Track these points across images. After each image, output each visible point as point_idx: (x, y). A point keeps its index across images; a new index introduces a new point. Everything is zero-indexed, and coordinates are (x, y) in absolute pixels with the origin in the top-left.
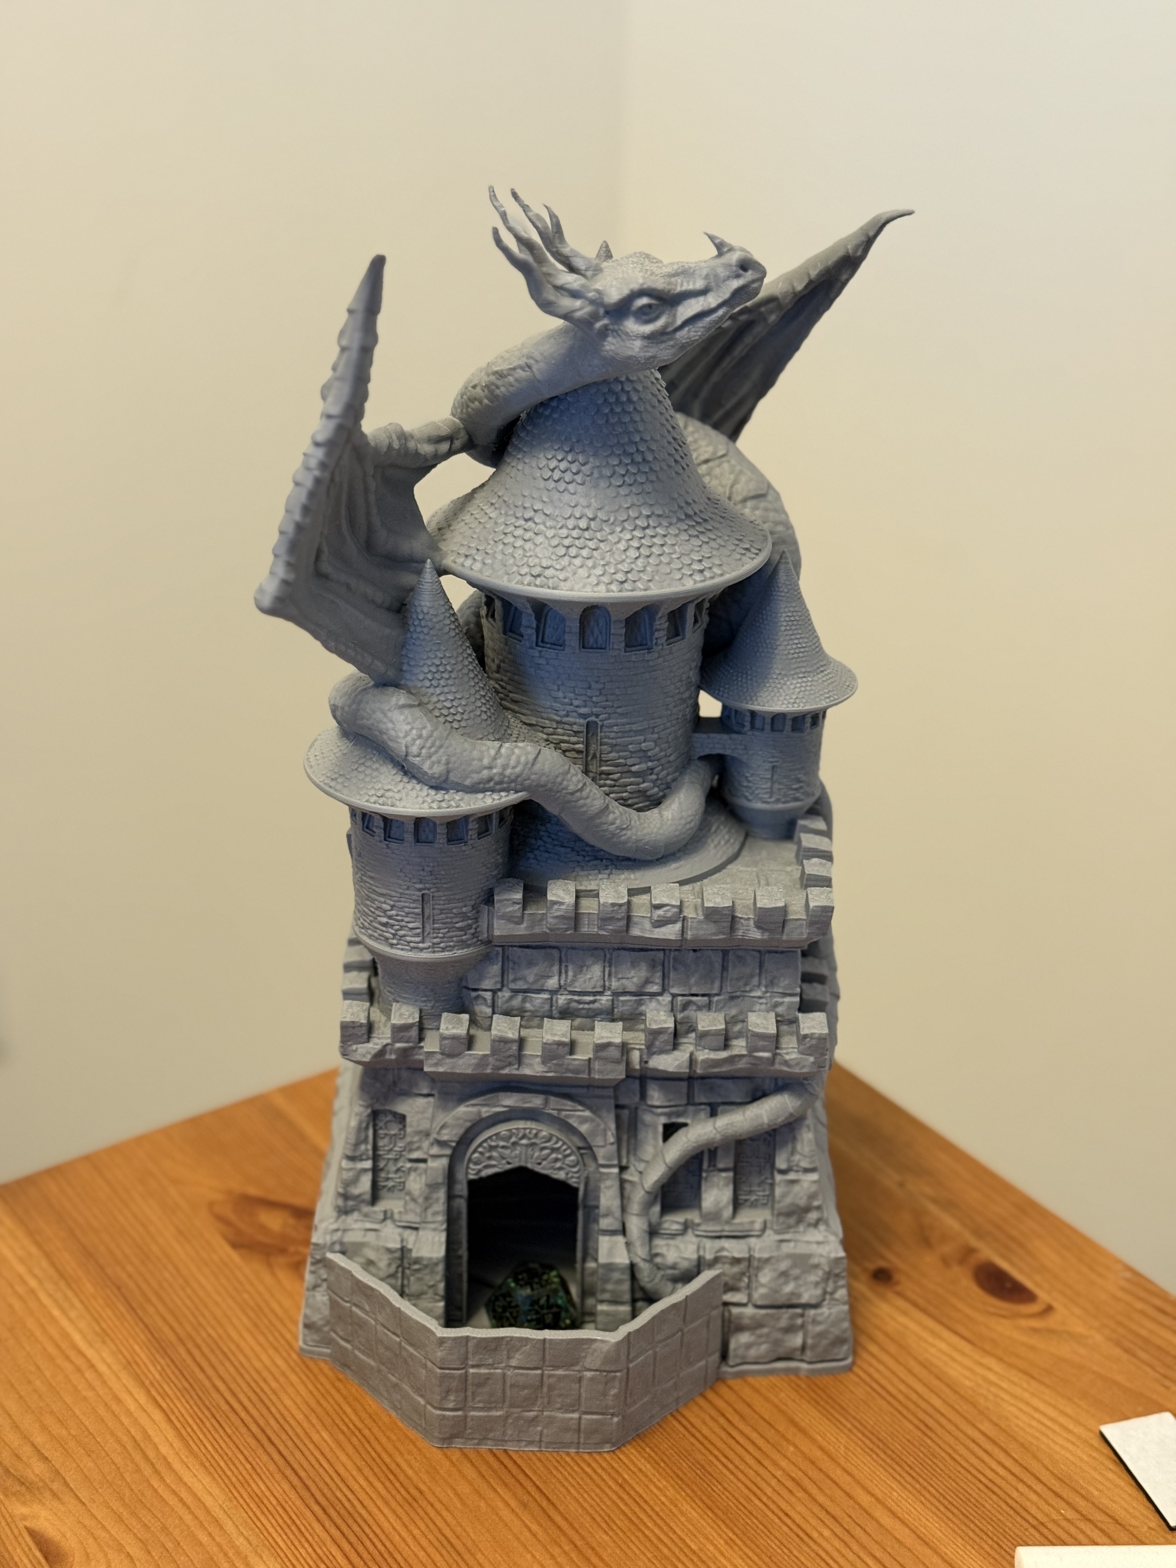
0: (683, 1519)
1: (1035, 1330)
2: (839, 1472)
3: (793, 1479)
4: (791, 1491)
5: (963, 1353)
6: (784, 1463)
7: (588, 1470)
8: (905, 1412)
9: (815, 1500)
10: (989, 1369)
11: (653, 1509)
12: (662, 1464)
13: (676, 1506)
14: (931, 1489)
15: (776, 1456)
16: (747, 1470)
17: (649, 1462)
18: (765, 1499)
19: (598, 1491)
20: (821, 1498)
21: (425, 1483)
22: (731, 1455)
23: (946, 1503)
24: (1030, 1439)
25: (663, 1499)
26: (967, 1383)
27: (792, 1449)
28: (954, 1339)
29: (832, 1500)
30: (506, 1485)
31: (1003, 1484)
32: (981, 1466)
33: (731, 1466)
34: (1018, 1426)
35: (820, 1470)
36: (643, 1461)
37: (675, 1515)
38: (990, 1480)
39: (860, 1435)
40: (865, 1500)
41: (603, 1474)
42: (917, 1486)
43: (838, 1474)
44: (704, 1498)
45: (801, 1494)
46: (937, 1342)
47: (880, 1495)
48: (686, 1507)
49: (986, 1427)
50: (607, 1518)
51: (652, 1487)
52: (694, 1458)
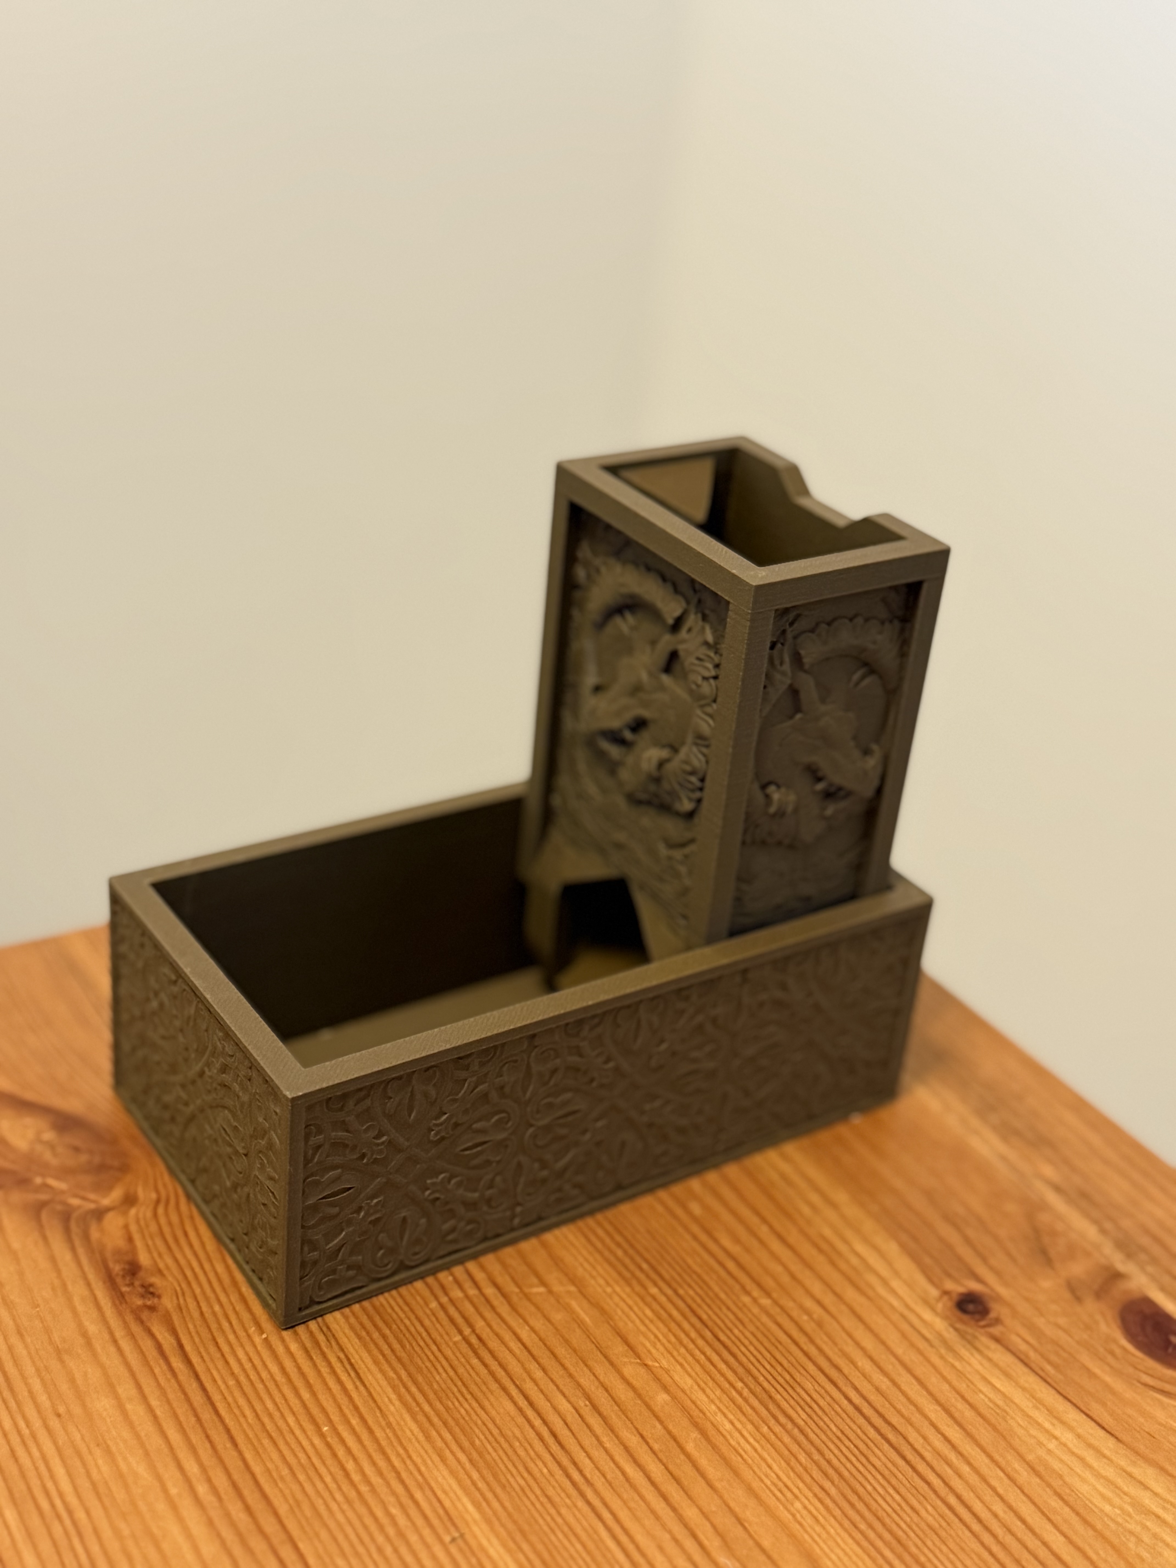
8: (1001, 1555)
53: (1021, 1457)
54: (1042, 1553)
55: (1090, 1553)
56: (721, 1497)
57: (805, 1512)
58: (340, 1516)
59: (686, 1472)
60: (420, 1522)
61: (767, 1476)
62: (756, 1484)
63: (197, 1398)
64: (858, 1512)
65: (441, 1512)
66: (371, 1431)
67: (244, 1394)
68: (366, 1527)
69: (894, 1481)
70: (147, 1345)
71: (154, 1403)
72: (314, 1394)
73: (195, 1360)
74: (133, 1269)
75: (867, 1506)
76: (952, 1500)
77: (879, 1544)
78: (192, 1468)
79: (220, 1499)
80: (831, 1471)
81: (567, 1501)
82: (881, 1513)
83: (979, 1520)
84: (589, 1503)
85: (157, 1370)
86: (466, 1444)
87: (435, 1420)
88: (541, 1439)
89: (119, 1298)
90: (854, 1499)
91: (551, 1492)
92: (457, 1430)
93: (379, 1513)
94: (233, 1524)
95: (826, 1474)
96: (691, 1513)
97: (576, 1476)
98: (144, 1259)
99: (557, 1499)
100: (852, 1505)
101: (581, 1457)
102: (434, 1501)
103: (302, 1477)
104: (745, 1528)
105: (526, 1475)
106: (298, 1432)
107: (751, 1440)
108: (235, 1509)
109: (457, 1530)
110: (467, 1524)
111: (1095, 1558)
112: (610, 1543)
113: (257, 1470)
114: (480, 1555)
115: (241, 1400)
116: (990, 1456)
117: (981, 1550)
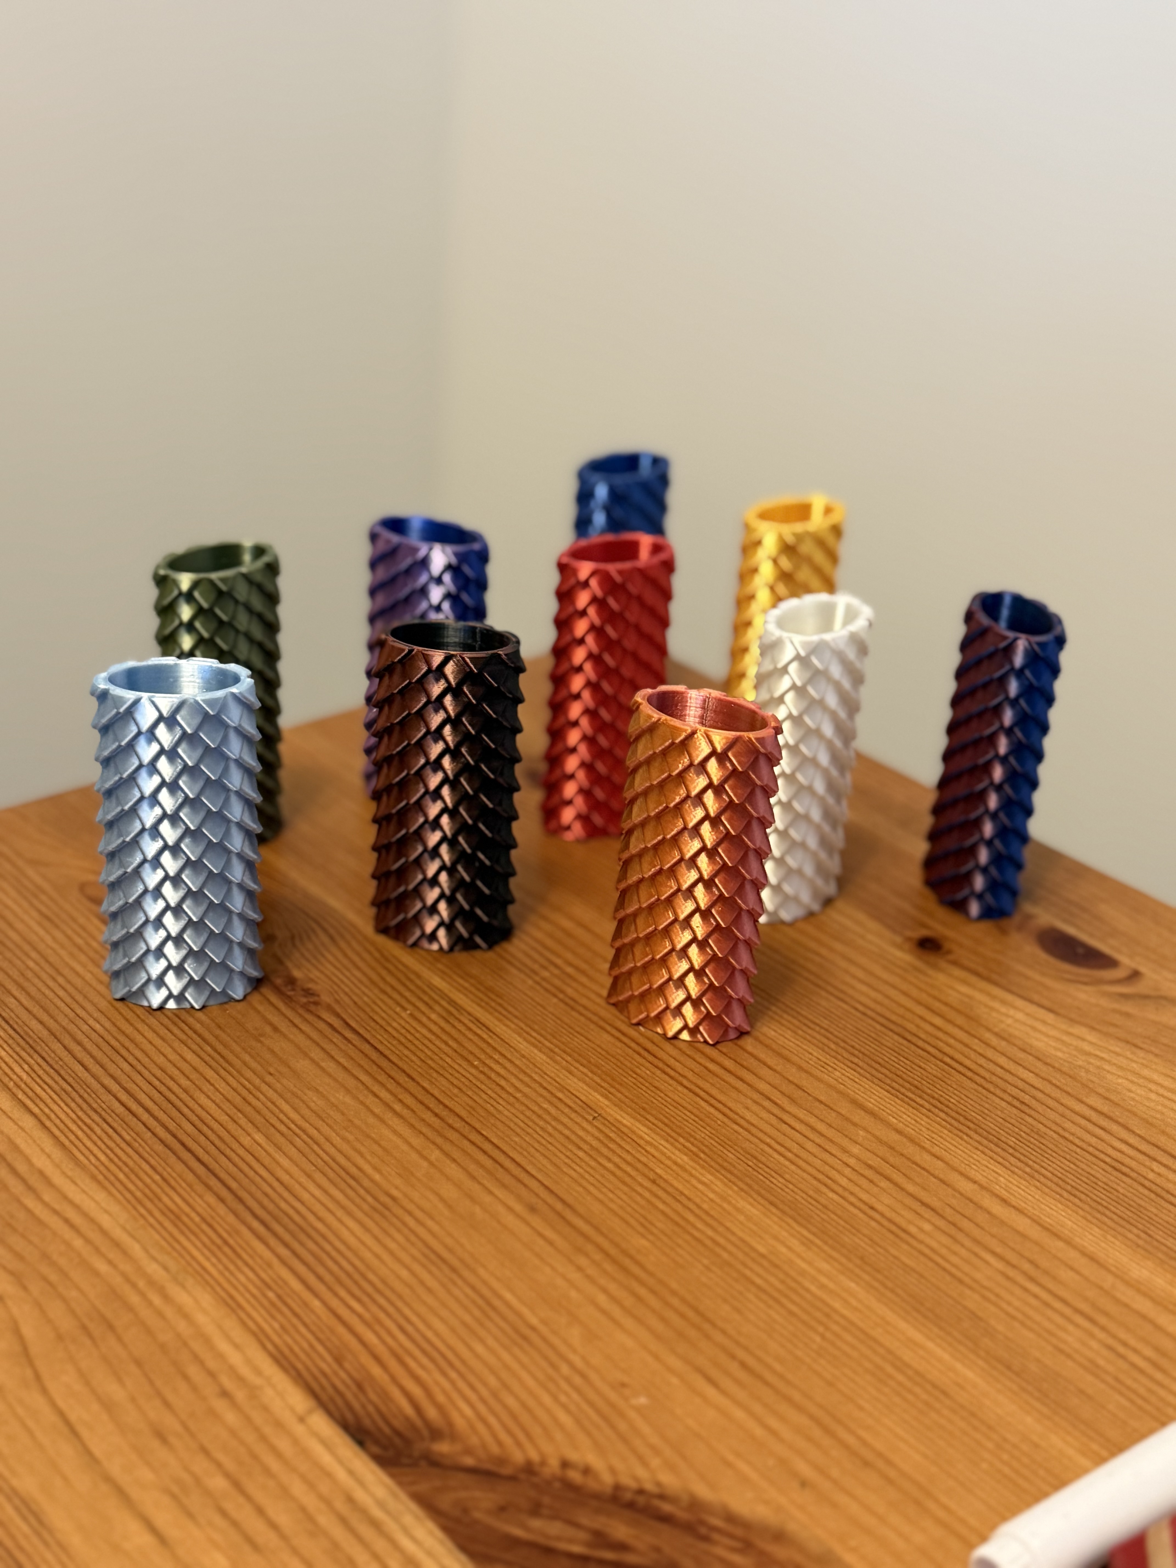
0: (742, 1218)
1: (1125, 996)
2: (927, 1157)
3: (870, 1167)
4: (871, 1181)
5: (1044, 1022)
6: (855, 1150)
7: (609, 1165)
8: (992, 1089)
9: (902, 1189)
10: (1083, 1040)
11: (699, 1207)
12: (702, 1155)
13: (729, 1203)
14: (1043, 1170)
15: (845, 1142)
16: (811, 1159)
17: (686, 1154)
18: (840, 1190)
19: (625, 1189)
20: (911, 1188)
21: (397, 1188)
22: (789, 1143)
23: (1069, 1188)
24: (1152, 1113)
25: (712, 1196)
26: (1059, 1054)
27: (861, 1133)
29: (925, 1189)
30: (504, 1186)
31: (1133, 1164)
32: (1101, 1146)
33: (789, 1155)
34: (1133, 1099)
35: (902, 1155)
36: (677, 1152)
37: (729, 1214)
38: (1116, 1160)
39: (942, 1115)
40: (966, 1187)
41: (629, 1169)
42: (1028, 1170)
43: (926, 1159)
44: (763, 1192)
45: (884, 1184)
46: (1012, 1012)
47: (983, 1181)
48: (741, 1204)
49: (1093, 1101)
50: (642, 1220)
51: (694, 1182)
52: (742, 1148)
53: (989, 1030)
54: (1021, 1084)
55: (1054, 1081)
56: (781, 1075)
57: (845, 1079)
60: (567, 1110)
61: (810, 1059)
62: (805, 1066)
63: (374, 1055)
65: (579, 1102)
66: (511, 1061)
67: (408, 1049)
70: (320, 1024)
71: (341, 1060)
72: (459, 1043)
73: (362, 1031)
74: (291, 981)
75: (888, 1069)
76: (948, 1060)
78: (386, 1096)
79: (412, 1110)
80: (855, 1052)
81: (670, 1088)
84: (687, 1088)
85: (336, 1041)
86: (584, 1062)
87: (556, 1050)
90: (876, 1066)
91: (655, 1083)
94: (429, 1125)
96: (762, 1086)
97: (671, 1072)
98: (297, 974)
99: (663, 1088)
102: (574, 1098)
103: (468, 1092)
104: (805, 1091)
106: (457, 1067)
108: (428, 1116)
109: (596, 1112)
110: (603, 1109)
111: (1058, 1084)
112: (712, 1110)
113: (436, 1093)
114: (617, 1125)
115: (406, 1052)
116: (967, 1032)
117: (976, 1087)
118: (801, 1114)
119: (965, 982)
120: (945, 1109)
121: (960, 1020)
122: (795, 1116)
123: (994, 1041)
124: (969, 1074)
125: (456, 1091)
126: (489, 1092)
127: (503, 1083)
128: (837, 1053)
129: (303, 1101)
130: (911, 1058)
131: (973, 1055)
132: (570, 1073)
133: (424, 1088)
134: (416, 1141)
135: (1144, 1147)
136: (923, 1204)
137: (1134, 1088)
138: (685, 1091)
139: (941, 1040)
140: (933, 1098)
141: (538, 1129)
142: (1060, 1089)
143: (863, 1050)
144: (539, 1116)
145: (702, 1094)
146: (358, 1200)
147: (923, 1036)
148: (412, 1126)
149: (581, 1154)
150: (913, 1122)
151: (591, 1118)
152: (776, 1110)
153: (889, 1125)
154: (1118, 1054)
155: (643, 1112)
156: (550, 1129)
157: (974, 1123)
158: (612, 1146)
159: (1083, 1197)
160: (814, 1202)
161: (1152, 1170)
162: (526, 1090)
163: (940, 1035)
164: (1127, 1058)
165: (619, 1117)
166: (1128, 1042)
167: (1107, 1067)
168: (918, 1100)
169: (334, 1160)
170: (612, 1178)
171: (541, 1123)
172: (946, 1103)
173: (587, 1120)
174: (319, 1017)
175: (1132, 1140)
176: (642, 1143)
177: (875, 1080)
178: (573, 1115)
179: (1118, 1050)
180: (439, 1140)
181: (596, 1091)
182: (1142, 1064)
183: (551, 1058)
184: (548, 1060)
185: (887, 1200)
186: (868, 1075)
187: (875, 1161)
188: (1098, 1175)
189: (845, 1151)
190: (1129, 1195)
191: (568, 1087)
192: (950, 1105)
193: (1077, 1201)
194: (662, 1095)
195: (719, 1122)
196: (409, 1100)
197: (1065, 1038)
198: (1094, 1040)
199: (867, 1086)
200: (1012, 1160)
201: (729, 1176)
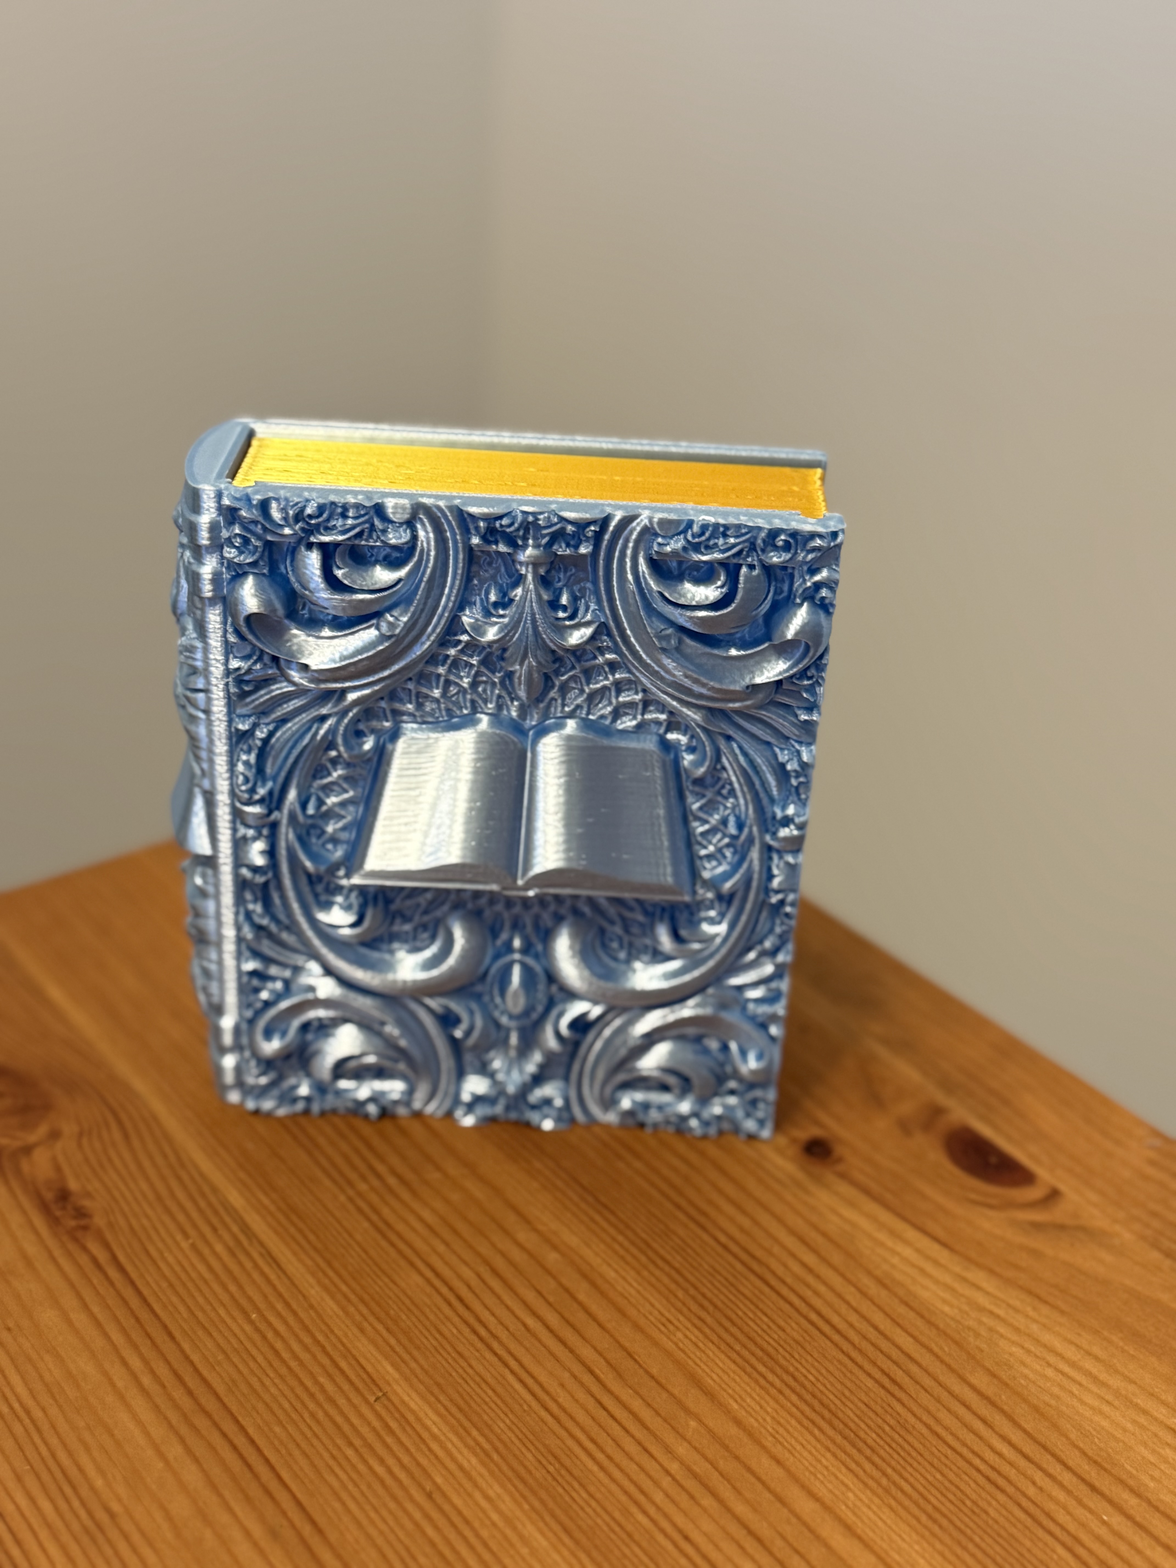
0: (525, 1551)
1: (1037, 1226)
2: (766, 1461)
3: (695, 1476)
4: (692, 1497)
5: (936, 1263)
6: (682, 1449)
7: (380, 1470)
8: (859, 1359)
9: (729, 1510)
10: (979, 1288)
11: (478, 1535)
12: (495, 1457)
13: (514, 1529)
14: (903, 1483)
15: (670, 1438)
16: (625, 1462)
17: (476, 1455)
18: (652, 1511)
19: (392, 1505)
20: (740, 1508)
21: (119, 1500)
22: (602, 1438)
23: (929, 1509)
24: (1047, 1398)
25: (495, 1517)
26: (946, 1309)
27: (693, 1424)
28: (925, 1243)
29: (755, 1510)
30: (248, 1499)
31: (1012, 1473)
32: (978, 1446)
33: (600, 1456)
34: (1026, 1377)
35: (737, 1458)
36: (465, 1451)
37: (512, 1545)
38: (993, 1468)
39: (794, 1398)
40: (806, 1507)
41: (402, 1476)
42: (884, 1481)
43: (764, 1466)
44: (558, 1512)
45: (707, 1501)
46: (899, 1248)
47: (827, 1498)
48: (529, 1530)
50: (404, 1553)
51: (478, 1496)
52: (545, 1445)
53: (869, 1273)
54: (895, 1353)
55: (936, 1349)
56: (612, 1336)
57: (686, 1341)
58: (273, 1390)
59: (580, 1318)
60: (346, 1387)
61: (651, 1314)
62: (642, 1322)
63: (135, 1302)
64: (732, 1335)
65: (365, 1376)
66: (295, 1313)
67: (177, 1293)
68: (297, 1397)
69: (761, 1306)
70: (84, 1260)
71: (96, 1309)
72: (240, 1287)
73: (129, 1268)
74: (64, 1195)
75: (740, 1329)
76: (813, 1317)
77: (753, 1360)
78: (136, 1363)
79: (164, 1387)
80: (706, 1303)
81: (477, 1354)
82: (753, 1334)
83: (838, 1331)
84: (496, 1354)
85: (95, 1281)
86: (382, 1315)
87: (352, 1297)
88: (450, 1304)
89: (54, 1221)
90: (728, 1324)
91: (461, 1348)
92: (373, 1305)
93: (309, 1383)
94: (177, 1406)
95: (702, 1306)
96: (586, 1352)
97: (483, 1332)
98: (73, 1185)
99: (466, 1354)
100: (726, 1330)
101: (486, 1316)
102: (358, 1368)
103: (236, 1360)
104: (635, 1360)
105: (437, 1336)
106: (229, 1321)
107: (635, 1284)
108: (178, 1394)
109: (381, 1390)
110: (389, 1384)
111: (940, 1353)
112: (518, 1386)
113: (195, 1358)
114: (403, 1409)
115: (174, 1299)
116: (842, 1275)
117: (841, 1357)
118: (625, 1394)
119: (851, 1204)
120: (798, 1388)
121: (837, 1258)
122: (617, 1399)
123: (873, 1289)
124: (836, 1337)
125: (221, 1357)
126: (260, 1359)
127: (279, 1345)
128: (684, 1304)
129: (36, 1369)
130: (769, 1312)
131: (844, 1309)
132: (362, 1330)
133: (182, 1351)
134: (158, 1431)
135: (1028, 1448)
136: (751, 1533)
137: (1028, 1360)
138: (494, 1360)
139: (808, 1286)
140: (787, 1372)
141: (306, 1415)
142: (942, 1361)
143: (715, 1300)
144: (312, 1396)
145: (513, 1363)
146: (69, 1516)
147: (789, 1280)
148: (156, 1408)
149: (350, 1452)
150: (758, 1408)
151: (372, 1399)
152: (595, 1388)
153: (727, 1411)
154: (1017, 1310)
155: (436, 1391)
156: (320, 1415)
157: (830, 1411)
158: (389, 1440)
159: (945, 1522)
160: (617, 1529)
161: (1034, 1483)
162: (305, 1356)
163: (810, 1279)
164: (1027, 1316)
165: (406, 1399)
166: (1030, 1292)
167: (1002, 1329)
168: (770, 1377)
169: (53, 1456)
170: (380, 1491)
171: (312, 1406)
172: (802, 1379)
173: (367, 1401)
174: (85, 1249)
175: (1016, 1437)
176: (425, 1435)
177: (723, 1346)
178: (352, 1395)
179: (1017, 1304)
180: (184, 1430)
181: (387, 1357)
182: (1044, 1325)
183: (343, 1309)
184: (341, 1313)
185: (707, 1525)
186: (715, 1338)
187: (702, 1467)
188: (968, 1491)
189: (668, 1450)
190: (1001, 1520)
191: (354, 1352)
192: (806, 1383)
193: (936, 1529)
194: (464, 1364)
195: (525, 1407)
196: (162, 1370)
197: (957, 1286)
198: (991, 1290)
199: (711, 1354)
200: (868, 1466)
201: (521, 1486)
